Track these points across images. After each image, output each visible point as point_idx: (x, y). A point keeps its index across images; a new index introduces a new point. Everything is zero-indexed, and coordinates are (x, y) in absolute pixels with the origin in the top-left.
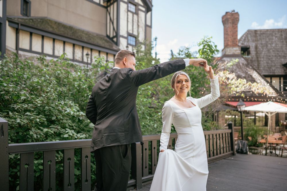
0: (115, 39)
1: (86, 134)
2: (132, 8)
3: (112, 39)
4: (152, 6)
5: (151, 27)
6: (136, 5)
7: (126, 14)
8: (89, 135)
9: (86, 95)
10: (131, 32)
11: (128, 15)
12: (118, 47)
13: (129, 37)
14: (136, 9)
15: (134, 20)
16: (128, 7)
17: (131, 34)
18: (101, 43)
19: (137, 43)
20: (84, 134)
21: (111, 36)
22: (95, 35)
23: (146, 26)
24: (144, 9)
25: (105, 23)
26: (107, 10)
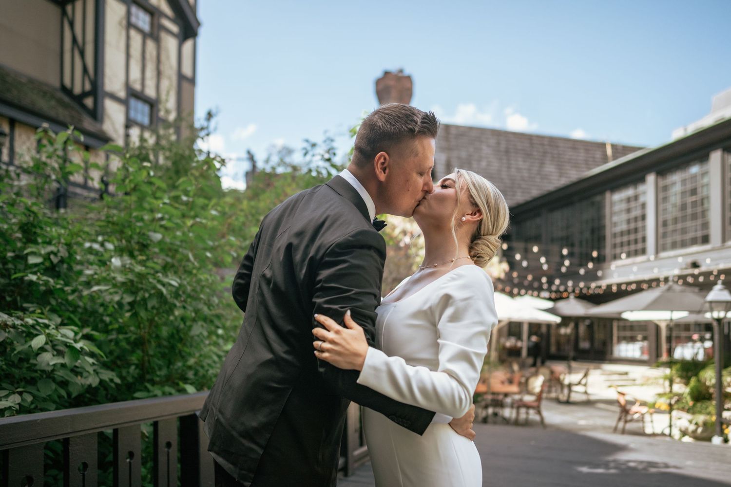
0: (89, 102)
1: (20, 393)
2: (142, 20)
3: (79, 99)
4: (199, 24)
5: (192, 81)
6: (153, 12)
7: (124, 33)
8: (34, 396)
9: (10, 254)
10: (137, 87)
11: (128, 38)
12: (98, 125)
13: (133, 102)
14: (152, 25)
15: (148, 56)
16: (129, 14)
17: (136, 91)
18: (43, 104)
19: (155, 121)
20: (14, 393)
21: (77, 90)
22: (24, 80)
23: (181, 77)
24: (174, 28)
25: (58, 49)
26: (64, 13)
